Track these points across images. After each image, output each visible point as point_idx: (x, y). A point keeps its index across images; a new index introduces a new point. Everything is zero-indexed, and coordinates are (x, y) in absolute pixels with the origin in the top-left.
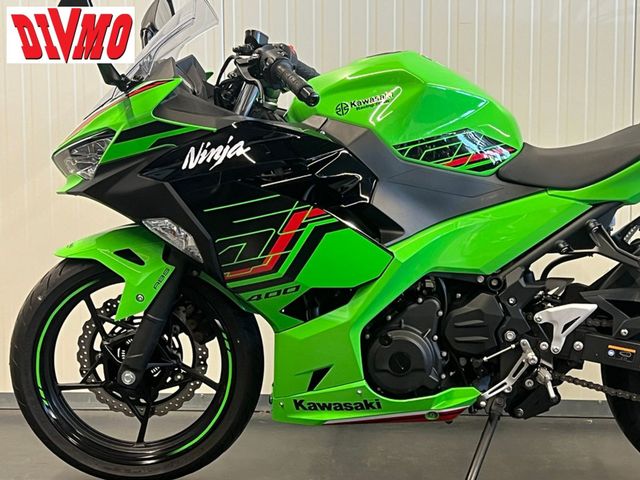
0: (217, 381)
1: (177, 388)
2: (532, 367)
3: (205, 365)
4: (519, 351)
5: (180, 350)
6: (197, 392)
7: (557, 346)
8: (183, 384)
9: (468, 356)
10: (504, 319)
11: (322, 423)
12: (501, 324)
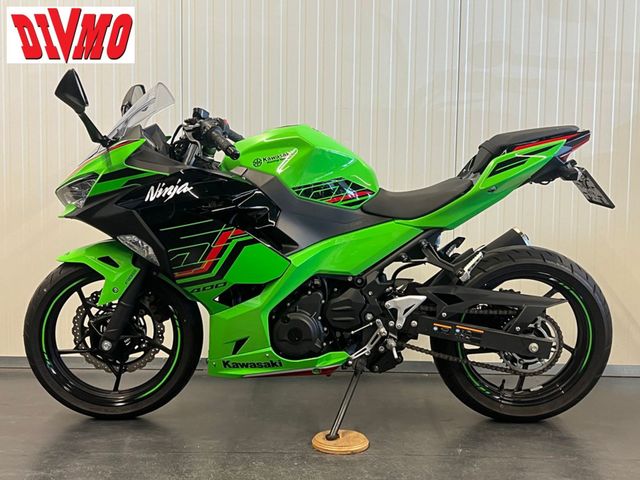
0: (170, 348)
1: (142, 353)
2: (383, 338)
3: (163, 338)
4: (375, 327)
5: (145, 327)
6: (156, 356)
7: (400, 324)
8: (146, 351)
9: (341, 331)
10: (365, 306)
11: (242, 377)
12: (363, 309)
